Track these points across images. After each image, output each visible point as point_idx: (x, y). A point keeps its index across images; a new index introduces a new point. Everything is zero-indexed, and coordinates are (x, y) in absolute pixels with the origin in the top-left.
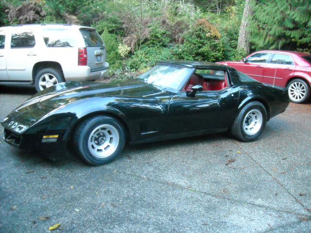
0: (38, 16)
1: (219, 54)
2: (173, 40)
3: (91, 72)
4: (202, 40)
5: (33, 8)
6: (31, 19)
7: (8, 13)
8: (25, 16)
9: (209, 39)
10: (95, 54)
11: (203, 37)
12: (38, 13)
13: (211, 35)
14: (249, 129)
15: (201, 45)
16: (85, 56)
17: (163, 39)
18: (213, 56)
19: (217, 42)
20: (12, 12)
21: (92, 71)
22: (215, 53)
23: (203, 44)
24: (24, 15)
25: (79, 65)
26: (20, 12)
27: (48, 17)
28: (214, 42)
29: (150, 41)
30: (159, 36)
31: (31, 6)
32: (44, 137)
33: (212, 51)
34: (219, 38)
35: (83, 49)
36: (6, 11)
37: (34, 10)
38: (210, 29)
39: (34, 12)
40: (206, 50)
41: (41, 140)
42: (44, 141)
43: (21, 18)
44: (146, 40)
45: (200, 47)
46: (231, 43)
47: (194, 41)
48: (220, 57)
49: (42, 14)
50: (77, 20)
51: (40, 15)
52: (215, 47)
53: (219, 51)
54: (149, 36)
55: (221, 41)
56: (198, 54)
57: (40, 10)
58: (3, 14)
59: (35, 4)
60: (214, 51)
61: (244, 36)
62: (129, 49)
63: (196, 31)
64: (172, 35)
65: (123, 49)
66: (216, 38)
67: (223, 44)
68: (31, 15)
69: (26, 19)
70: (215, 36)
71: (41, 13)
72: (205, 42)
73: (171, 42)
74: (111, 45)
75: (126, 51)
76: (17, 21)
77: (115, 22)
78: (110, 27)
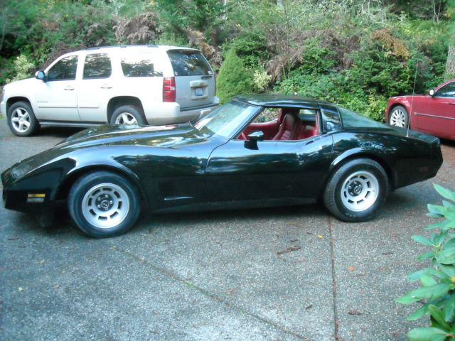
0: (153, 33)
1: (404, 84)
2: (339, 64)
3: (181, 111)
4: (378, 63)
5: (146, 22)
6: (144, 37)
7: (115, 30)
8: (136, 34)
9: (390, 60)
10: (191, 86)
11: (380, 59)
12: (152, 28)
13: (394, 56)
14: (356, 203)
15: (375, 70)
16: (172, 88)
17: (323, 62)
18: (394, 87)
19: (401, 65)
20: (120, 29)
21: (182, 109)
22: (397, 83)
23: (381, 69)
24: (134, 32)
25: (164, 101)
26: (130, 28)
27: (165, 34)
28: (396, 66)
29: (304, 66)
30: (317, 57)
31: (145, 19)
32: (30, 195)
33: (394, 79)
34: (406, 58)
35: (169, 79)
36: (114, 27)
37: (148, 25)
38: (392, 45)
39: (148, 28)
40: (382, 78)
41: (26, 200)
42: (29, 200)
43: (131, 36)
44: (298, 64)
45: (374, 74)
46: (435, 67)
47: (366, 64)
48: (405, 88)
49: (158, 29)
50: (203, 38)
51: (155, 31)
52: (397, 74)
53: (404, 79)
54: (301, 59)
55: (408, 63)
56: (371, 85)
57: (155, 25)
58: (110, 31)
59: (149, 17)
60: (397, 79)
61: (454, 54)
62: (269, 77)
63: (371, 50)
64: (337, 55)
65: (261, 78)
66: (401, 58)
67: (411, 68)
68: (144, 32)
69: (137, 37)
70: (401, 57)
71: (156, 29)
72: (382, 66)
73: (336, 66)
74: (239, 72)
75: (266, 80)
76: (125, 40)
77: (255, 38)
78: (249, 46)
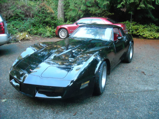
1: (55, 22)
11: (46, 13)
13: (50, 12)
16: (4, 27)
23: (46, 17)
28: (52, 15)
32: (82, 84)
34: (54, 13)
40: (49, 20)
42: (81, 88)
47: (41, 15)
54: (13, 14)
56: (44, 22)
60: (52, 20)
61: (61, 11)
73: (25, 17)
